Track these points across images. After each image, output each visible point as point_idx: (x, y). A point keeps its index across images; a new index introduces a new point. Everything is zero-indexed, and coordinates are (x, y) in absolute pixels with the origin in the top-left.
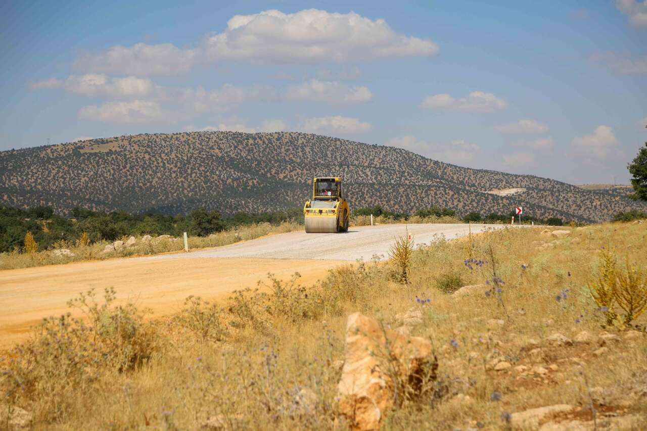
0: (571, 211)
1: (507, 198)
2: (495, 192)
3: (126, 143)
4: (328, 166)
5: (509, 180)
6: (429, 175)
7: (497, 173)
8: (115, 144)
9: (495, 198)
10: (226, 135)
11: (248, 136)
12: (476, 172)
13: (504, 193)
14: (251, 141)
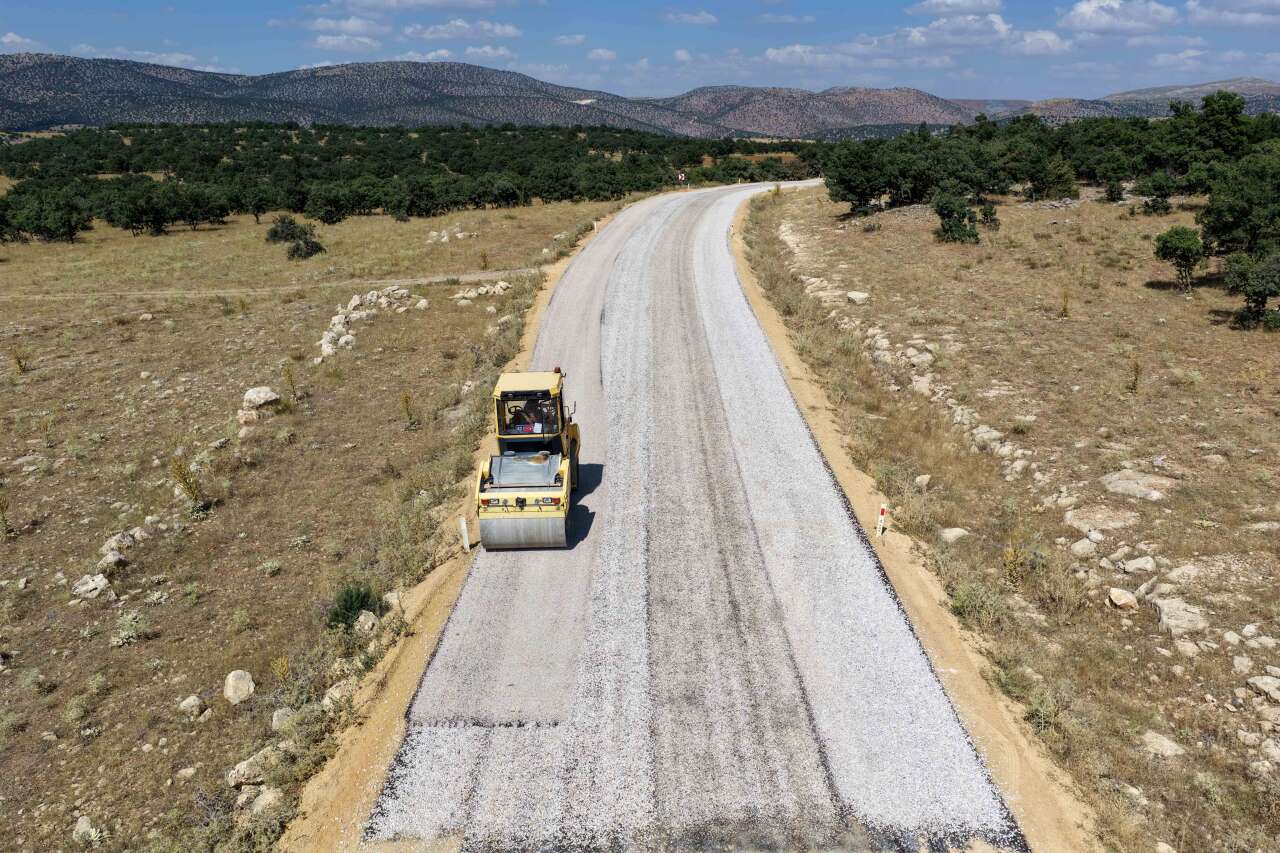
0: (623, 114)
1: (586, 105)
2: (578, 102)
3: (344, 69)
4: (474, 85)
5: (586, 94)
6: (538, 91)
7: (579, 89)
8: (337, 70)
9: (579, 106)
10: (408, 63)
11: (423, 64)
12: (567, 89)
13: (584, 102)
14: (424, 68)
